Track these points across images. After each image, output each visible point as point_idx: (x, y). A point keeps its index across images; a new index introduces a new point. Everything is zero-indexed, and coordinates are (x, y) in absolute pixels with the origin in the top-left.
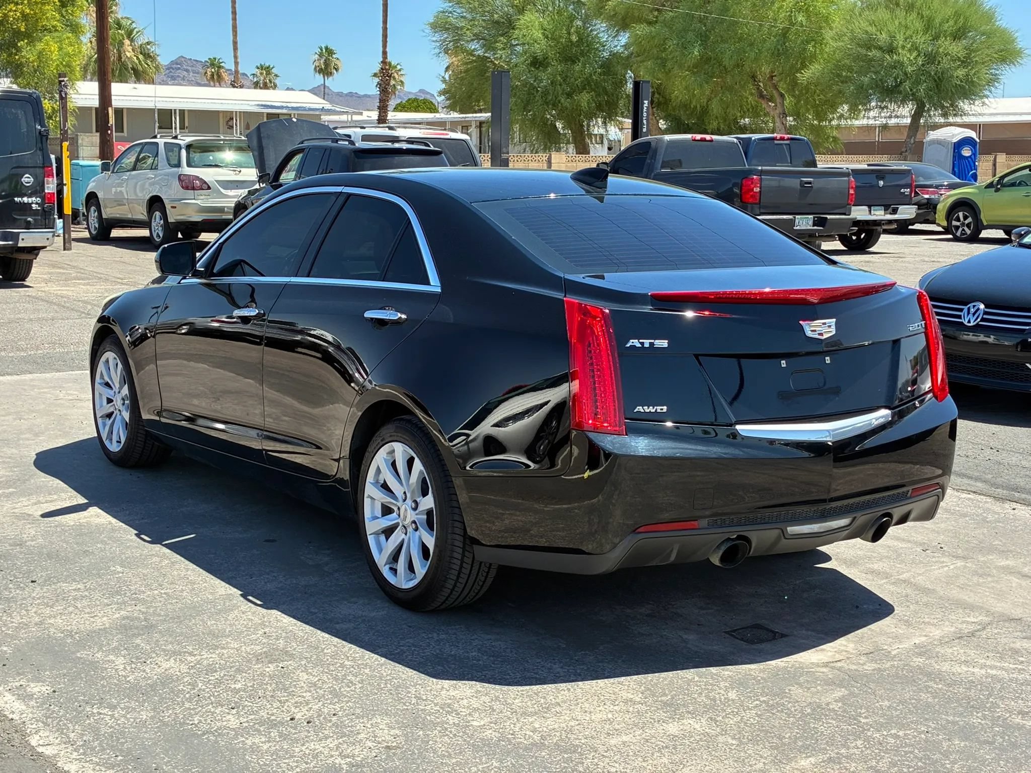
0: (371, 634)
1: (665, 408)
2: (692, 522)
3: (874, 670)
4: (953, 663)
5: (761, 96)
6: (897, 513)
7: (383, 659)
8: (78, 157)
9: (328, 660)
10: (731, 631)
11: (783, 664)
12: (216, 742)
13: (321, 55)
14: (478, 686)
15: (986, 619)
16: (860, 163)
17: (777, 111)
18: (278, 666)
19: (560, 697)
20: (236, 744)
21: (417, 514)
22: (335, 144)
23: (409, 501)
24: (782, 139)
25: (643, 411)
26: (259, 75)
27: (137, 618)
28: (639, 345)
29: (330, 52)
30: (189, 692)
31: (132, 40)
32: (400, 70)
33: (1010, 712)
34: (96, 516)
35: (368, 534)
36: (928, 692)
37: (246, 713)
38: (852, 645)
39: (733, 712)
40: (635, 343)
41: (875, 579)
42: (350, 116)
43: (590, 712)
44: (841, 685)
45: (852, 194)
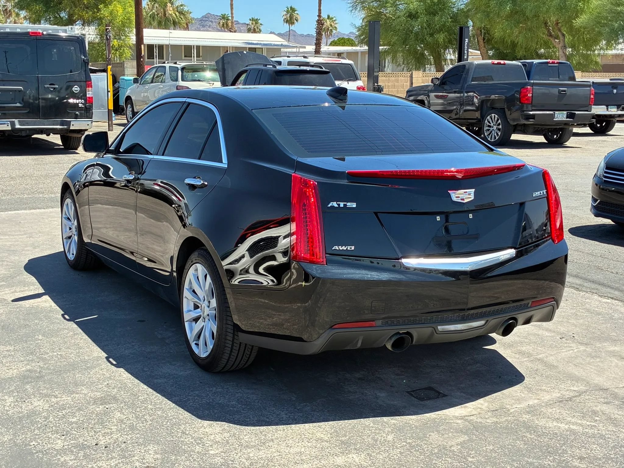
0: (174, 386)
1: (353, 248)
2: (371, 322)
3: (492, 423)
4: (548, 419)
5: (551, 35)
6: (521, 318)
7: (174, 405)
8: (124, 74)
9: (138, 404)
10: (411, 391)
11: (435, 416)
12: (42, 458)
13: (288, 12)
14: (225, 425)
15: (584, 388)
16: (604, 78)
17: (561, 45)
18: (105, 407)
19: (276, 435)
20: (53, 460)
21: (210, 310)
22: (265, 67)
23: (206, 302)
24: (553, 63)
25: (338, 249)
26: (251, 24)
27: (36, 371)
28: (337, 206)
29: (293, 10)
30: (41, 423)
31: (172, 4)
32: (335, 21)
33: (573, 457)
34: (47, 302)
35: (185, 321)
36: (522, 440)
37: (70, 439)
38: (486, 404)
39: (385, 450)
40: (335, 204)
41: (520, 357)
42: (298, 49)
43: (291, 447)
44: (465, 434)
45: (592, 98)
